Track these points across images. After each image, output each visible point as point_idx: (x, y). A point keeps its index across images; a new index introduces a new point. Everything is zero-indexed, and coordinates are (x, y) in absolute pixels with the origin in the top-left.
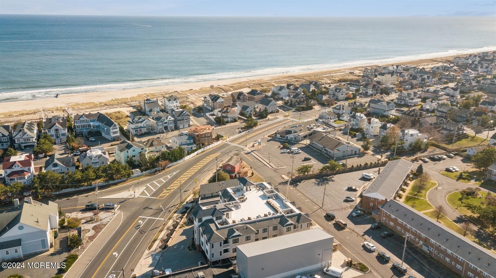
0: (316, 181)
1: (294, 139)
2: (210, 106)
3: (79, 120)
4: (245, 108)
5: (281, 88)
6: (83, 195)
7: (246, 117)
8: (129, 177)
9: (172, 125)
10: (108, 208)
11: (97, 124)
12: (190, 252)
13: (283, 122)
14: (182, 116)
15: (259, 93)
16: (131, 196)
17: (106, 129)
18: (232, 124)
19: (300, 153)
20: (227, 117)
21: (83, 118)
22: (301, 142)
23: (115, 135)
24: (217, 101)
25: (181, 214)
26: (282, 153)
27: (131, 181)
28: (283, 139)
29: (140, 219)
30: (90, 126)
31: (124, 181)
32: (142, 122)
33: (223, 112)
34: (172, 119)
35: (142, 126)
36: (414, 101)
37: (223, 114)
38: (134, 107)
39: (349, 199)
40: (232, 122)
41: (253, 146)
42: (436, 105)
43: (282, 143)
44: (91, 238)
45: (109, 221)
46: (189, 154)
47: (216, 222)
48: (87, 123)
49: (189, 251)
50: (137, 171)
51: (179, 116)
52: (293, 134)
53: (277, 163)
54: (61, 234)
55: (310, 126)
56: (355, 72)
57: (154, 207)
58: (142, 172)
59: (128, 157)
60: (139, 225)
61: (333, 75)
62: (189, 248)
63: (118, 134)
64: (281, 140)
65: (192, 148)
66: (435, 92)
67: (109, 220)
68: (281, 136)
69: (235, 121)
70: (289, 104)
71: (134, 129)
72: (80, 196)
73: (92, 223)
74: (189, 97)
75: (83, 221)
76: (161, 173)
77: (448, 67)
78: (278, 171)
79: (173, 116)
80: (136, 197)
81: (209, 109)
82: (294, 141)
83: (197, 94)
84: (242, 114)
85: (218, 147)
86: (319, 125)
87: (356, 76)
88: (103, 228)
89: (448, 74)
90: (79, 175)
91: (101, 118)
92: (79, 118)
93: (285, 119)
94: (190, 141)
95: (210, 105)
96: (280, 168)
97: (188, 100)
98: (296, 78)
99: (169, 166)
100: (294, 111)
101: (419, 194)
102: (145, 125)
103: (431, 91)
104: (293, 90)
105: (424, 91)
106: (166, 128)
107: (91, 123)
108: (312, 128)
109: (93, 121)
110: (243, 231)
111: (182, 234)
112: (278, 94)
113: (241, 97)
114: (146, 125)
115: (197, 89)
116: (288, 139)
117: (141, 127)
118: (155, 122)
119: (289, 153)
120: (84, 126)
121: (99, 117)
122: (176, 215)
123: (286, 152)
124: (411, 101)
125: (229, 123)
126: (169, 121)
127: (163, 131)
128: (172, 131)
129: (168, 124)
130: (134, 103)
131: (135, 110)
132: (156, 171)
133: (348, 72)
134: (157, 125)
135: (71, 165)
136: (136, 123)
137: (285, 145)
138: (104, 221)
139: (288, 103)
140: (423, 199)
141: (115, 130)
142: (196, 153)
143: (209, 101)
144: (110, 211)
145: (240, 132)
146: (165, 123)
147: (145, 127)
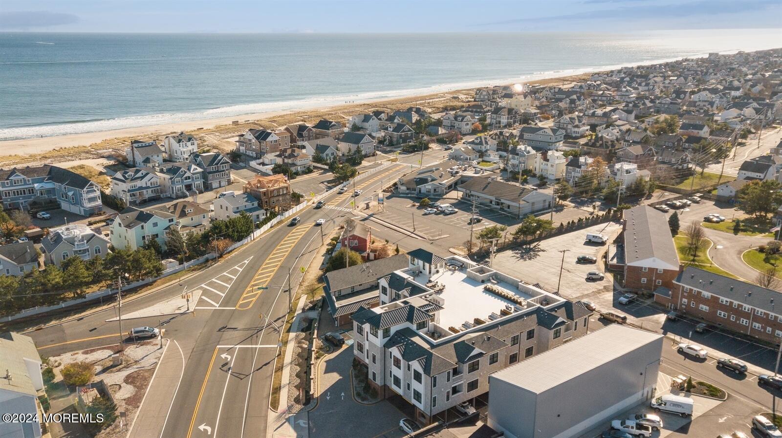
0: (516, 253)
1: (432, 191)
2: (253, 150)
3: (7, 179)
4: (321, 149)
5: (367, 118)
6: (71, 318)
7: (326, 164)
8: (159, 275)
9: (199, 182)
10: (141, 338)
11: (49, 185)
12: (365, 402)
13: (394, 170)
14: (217, 164)
15: (334, 125)
16: (179, 308)
17: (70, 194)
18: (306, 177)
19: (456, 212)
20: (294, 165)
21: (17, 175)
22: (448, 196)
23: (93, 204)
24: (267, 140)
25: (303, 331)
26: (425, 214)
27: (163, 283)
28: (413, 194)
29: (222, 351)
30: (32, 191)
31: (151, 284)
32: (142, 178)
33: (285, 157)
34: (199, 170)
35: (144, 186)
36: (581, 129)
37: (286, 161)
38: (109, 157)
39: (594, 277)
40: (304, 173)
41: (368, 207)
42: (618, 132)
43: (415, 199)
44: (134, 401)
45: (156, 363)
46: (258, 227)
47: (421, 333)
48: (27, 186)
49: (363, 400)
50: (170, 264)
51: (211, 163)
52: (430, 183)
53: (426, 230)
54: (55, 401)
55: (451, 169)
56: (460, 97)
57: (240, 324)
58: (181, 262)
59: (144, 238)
60: (226, 364)
61: (429, 101)
62: (359, 395)
63: (99, 202)
64: (409, 195)
65: (258, 217)
66: (605, 115)
67: (156, 360)
68: (408, 189)
69: (309, 171)
70: (387, 142)
71: (129, 191)
72: (64, 320)
73: (119, 370)
74: (205, 139)
75: (98, 368)
76: (219, 263)
77: (594, 85)
78: (437, 242)
79: (199, 165)
80: (191, 310)
81: (251, 155)
82: (434, 195)
83: (217, 134)
84: (317, 159)
85: (304, 214)
86: (466, 168)
87: (463, 101)
88: (150, 377)
89: (602, 94)
90: (56, 277)
91: (55, 174)
92: (10, 176)
93: (392, 165)
94: (253, 205)
95: (254, 147)
96: (438, 238)
97: (206, 143)
98: (374, 107)
99: (230, 249)
100: (400, 153)
101: (696, 258)
102: (149, 184)
103: (599, 115)
104: (386, 120)
105: (588, 116)
106: (189, 187)
107: (36, 185)
108: (457, 173)
109: (41, 181)
110: (485, 345)
111: (327, 371)
112: (362, 128)
113: (305, 133)
114: (151, 183)
115: (211, 127)
116: (422, 192)
117: (141, 188)
118: (167, 177)
119: (436, 214)
120: (18, 192)
121: (50, 173)
122: (292, 335)
123: (431, 212)
124: (576, 129)
125: (300, 175)
126: (193, 174)
127: (183, 193)
128: (201, 192)
129: (193, 180)
130: (107, 152)
131: (112, 162)
132: (207, 261)
133: (449, 96)
134: (173, 183)
135: (28, 258)
136: (132, 180)
137: (424, 202)
138: (146, 363)
139: (385, 140)
140: (709, 265)
141: (92, 195)
142: (269, 225)
143: (250, 140)
144: (148, 343)
145: (330, 188)
146: (186, 179)
147: (148, 188)
